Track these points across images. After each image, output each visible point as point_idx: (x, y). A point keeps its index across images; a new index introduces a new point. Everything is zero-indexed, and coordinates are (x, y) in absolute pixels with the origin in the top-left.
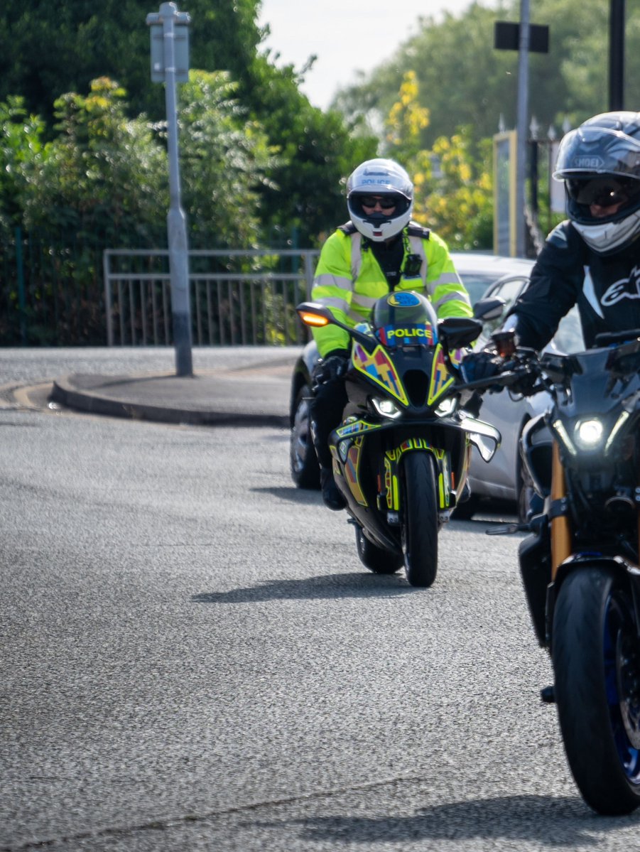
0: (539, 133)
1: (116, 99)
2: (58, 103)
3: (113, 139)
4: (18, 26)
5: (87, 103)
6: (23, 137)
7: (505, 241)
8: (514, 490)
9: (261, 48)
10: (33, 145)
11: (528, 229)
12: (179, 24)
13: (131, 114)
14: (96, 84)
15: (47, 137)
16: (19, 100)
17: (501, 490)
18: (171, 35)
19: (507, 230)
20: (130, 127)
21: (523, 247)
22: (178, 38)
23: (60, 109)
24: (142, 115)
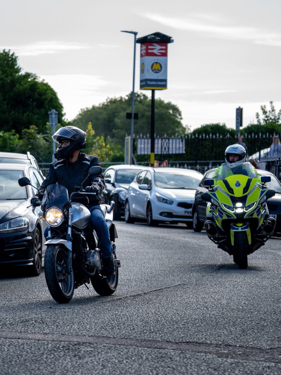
0: (135, 137)
1: (35, 130)
2: (23, 131)
3: (35, 138)
4: (11, 114)
5: (29, 131)
6: (15, 139)
7: (127, 161)
8: (146, 217)
9: (63, 118)
10: (17, 140)
11: (133, 158)
12: (55, 114)
13: (39, 133)
14: (31, 127)
15: (20, 138)
16: (14, 131)
17: (142, 217)
18: (54, 116)
19: (128, 158)
20: (38, 136)
21: (132, 162)
22: (55, 117)
23: (23, 132)
24: (41, 134)
